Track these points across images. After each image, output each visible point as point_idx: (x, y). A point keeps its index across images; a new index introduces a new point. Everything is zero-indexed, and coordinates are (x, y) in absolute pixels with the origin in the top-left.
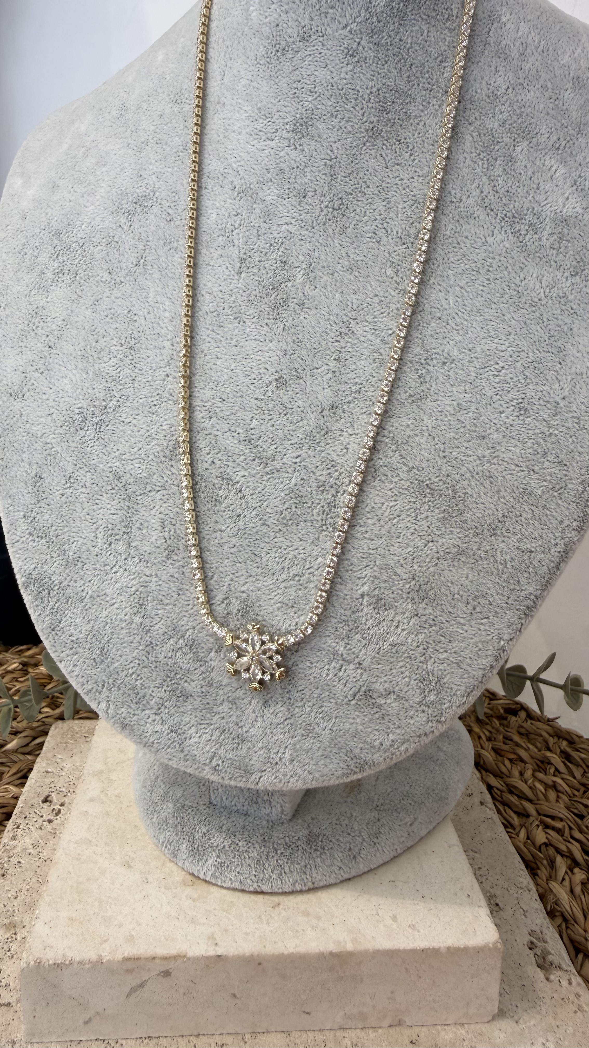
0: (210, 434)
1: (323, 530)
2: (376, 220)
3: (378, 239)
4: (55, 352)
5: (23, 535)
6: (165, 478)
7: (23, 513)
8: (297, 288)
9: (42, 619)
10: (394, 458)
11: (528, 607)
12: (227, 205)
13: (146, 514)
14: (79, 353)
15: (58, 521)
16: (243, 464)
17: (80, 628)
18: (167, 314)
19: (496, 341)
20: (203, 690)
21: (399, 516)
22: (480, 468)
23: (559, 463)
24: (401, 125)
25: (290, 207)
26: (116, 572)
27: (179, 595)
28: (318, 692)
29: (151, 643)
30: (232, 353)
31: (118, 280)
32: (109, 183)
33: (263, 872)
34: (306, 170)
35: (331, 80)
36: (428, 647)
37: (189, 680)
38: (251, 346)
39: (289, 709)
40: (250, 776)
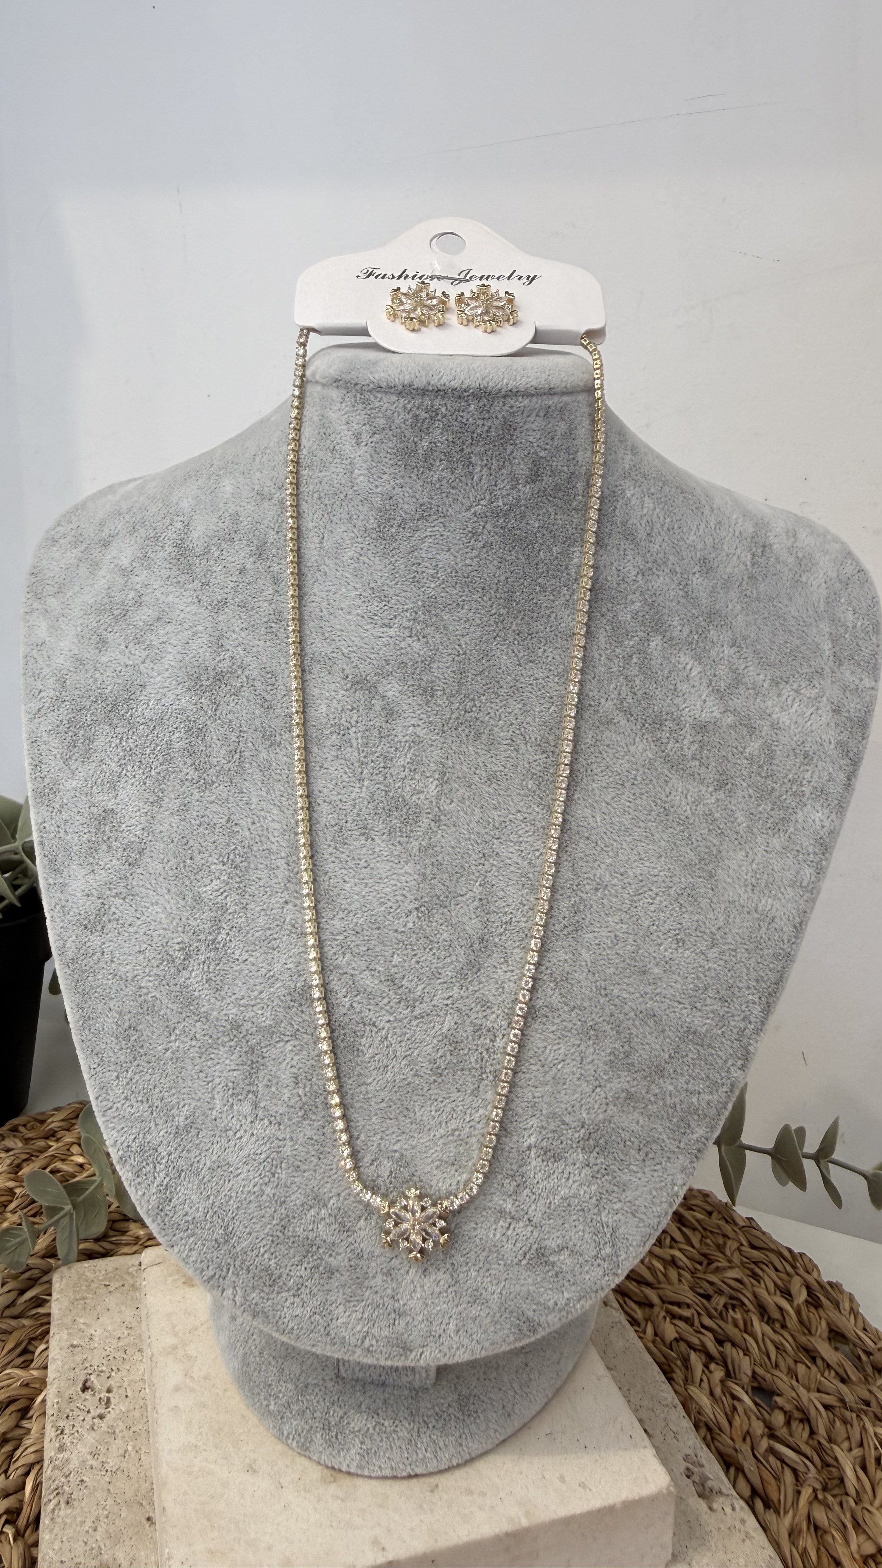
0: (346, 973)
1: (482, 1079)
3: (516, 747)
4: (138, 871)
6: (296, 1027)
7: (115, 1074)
8: (431, 802)
9: (146, 1199)
11: (699, 1151)
12: (339, 697)
13: (274, 1069)
14: (171, 873)
15: (163, 1081)
16: (388, 1008)
17: (197, 1205)
18: (277, 826)
19: (647, 864)
20: (352, 1263)
21: (563, 1061)
22: (643, 1006)
23: (720, 999)
24: (532, 618)
25: (416, 707)
26: (241, 1138)
27: (320, 1159)
28: (484, 1254)
29: (287, 1216)
30: (362, 876)
31: (208, 779)
32: (179, 648)
33: (417, 1453)
34: (432, 665)
35: (455, 566)
36: (601, 1198)
37: (334, 1254)
38: (383, 868)
39: (452, 1276)
40: (409, 1353)
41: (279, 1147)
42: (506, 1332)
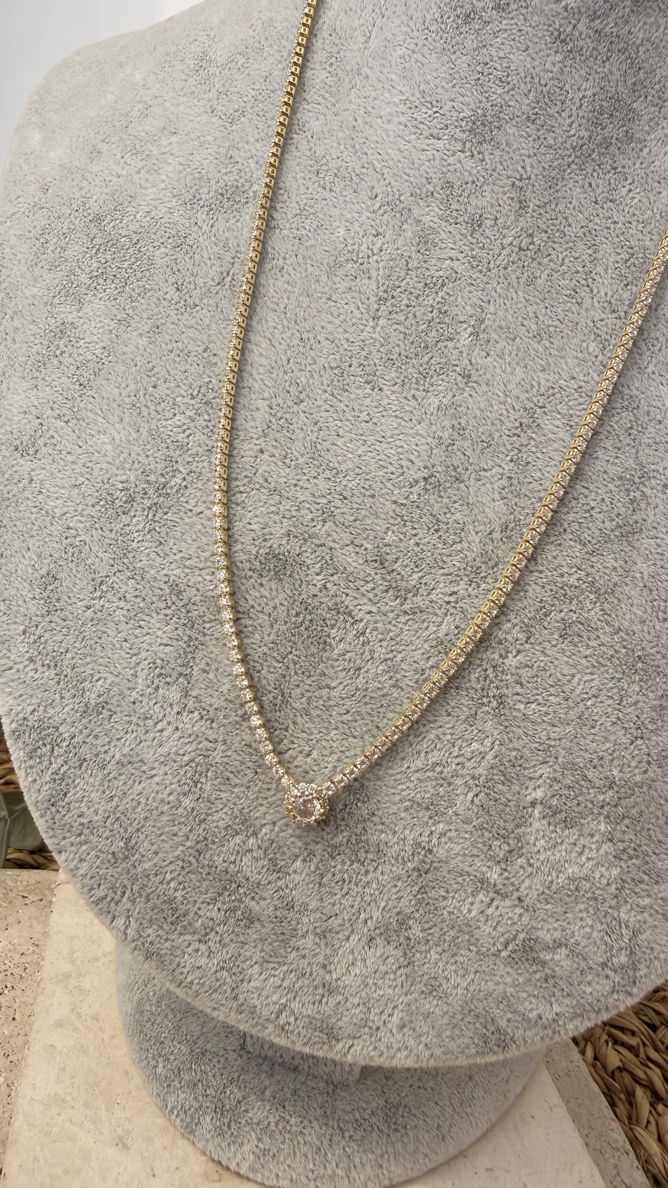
1: (483, 704)
2: (577, 272)
3: (579, 300)
4: (89, 393)
5: (19, 660)
6: (251, 602)
7: (22, 628)
8: (461, 352)
9: (36, 786)
10: (593, 613)
12: (363, 219)
13: (216, 651)
14: (127, 400)
15: (77, 645)
16: (370, 595)
17: (96, 806)
18: (264, 362)
20: (278, 914)
21: (595, 697)
24: (619, 149)
25: (458, 237)
26: (161, 731)
28: (452, 933)
29: (206, 839)
30: (361, 432)
31: (190, 302)
32: (181, 160)
34: (485, 188)
35: (531, 70)
36: (623, 888)
37: (257, 897)
38: (388, 425)
39: (405, 954)
40: (334, 1042)
41: (207, 750)
42: (466, 1041)
